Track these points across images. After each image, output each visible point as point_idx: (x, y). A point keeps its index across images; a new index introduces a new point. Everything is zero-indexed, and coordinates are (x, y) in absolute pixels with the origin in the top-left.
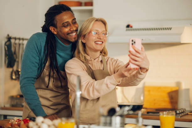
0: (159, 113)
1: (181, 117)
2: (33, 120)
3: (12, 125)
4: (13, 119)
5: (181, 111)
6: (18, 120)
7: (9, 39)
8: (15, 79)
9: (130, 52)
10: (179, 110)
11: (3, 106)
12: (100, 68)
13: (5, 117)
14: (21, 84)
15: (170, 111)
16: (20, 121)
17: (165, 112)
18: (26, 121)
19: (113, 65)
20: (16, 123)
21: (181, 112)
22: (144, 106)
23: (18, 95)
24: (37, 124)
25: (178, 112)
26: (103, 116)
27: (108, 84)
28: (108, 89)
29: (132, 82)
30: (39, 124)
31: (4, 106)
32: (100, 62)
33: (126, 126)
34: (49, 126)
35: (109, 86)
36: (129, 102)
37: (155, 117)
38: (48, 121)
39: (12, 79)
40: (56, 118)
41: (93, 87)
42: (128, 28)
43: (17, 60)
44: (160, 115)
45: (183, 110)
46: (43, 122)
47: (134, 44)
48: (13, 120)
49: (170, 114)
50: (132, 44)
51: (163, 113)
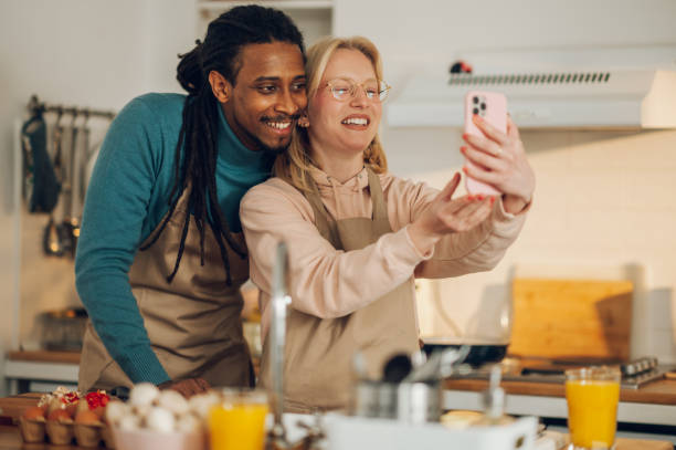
0: (562, 373)
1: (642, 386)
2: (123, 395)
3: (46, 412)
4: (51, 394)
5: (642, 365)
6: (70, 395)
7: (38, 111)
8: (59, 255)
9: (465, 137)
10: (634, 362)
11: (15, 347)
12: (360, 213)
13: (24, 384)
14: (82, 272)
15: (604, 368)
16: (77, 398)
17: (583, 371)
18: (96, 401)
19: (408, 201)
20: (63, 406)
21: (640, 369)
22: (511, 350)
23: (69, 309)
24: (135, 411)
25: (631, 369)
26: (367, 381)
27: (389, 262)
28: (387, 278)
29: (474, 255)
30: (143, 411)
31: (21, 349)
32: (361, 191)
33: (447, 418)
34: (177, 417)
35: (391, 266)
36: (458, 335)
37: (550, 386)
38: (172, 399)
39: (47, 251)
40: (204, 391)
41: (337, 274)
42: (456, 76)
43: (65, 186)
44: (567, 379)
45: (649, 364)
46: (155, 404)
47: (481, 111)
48: (50, 397)
49: (603, 376)
50: (476, 112)
51: (578, 374)
